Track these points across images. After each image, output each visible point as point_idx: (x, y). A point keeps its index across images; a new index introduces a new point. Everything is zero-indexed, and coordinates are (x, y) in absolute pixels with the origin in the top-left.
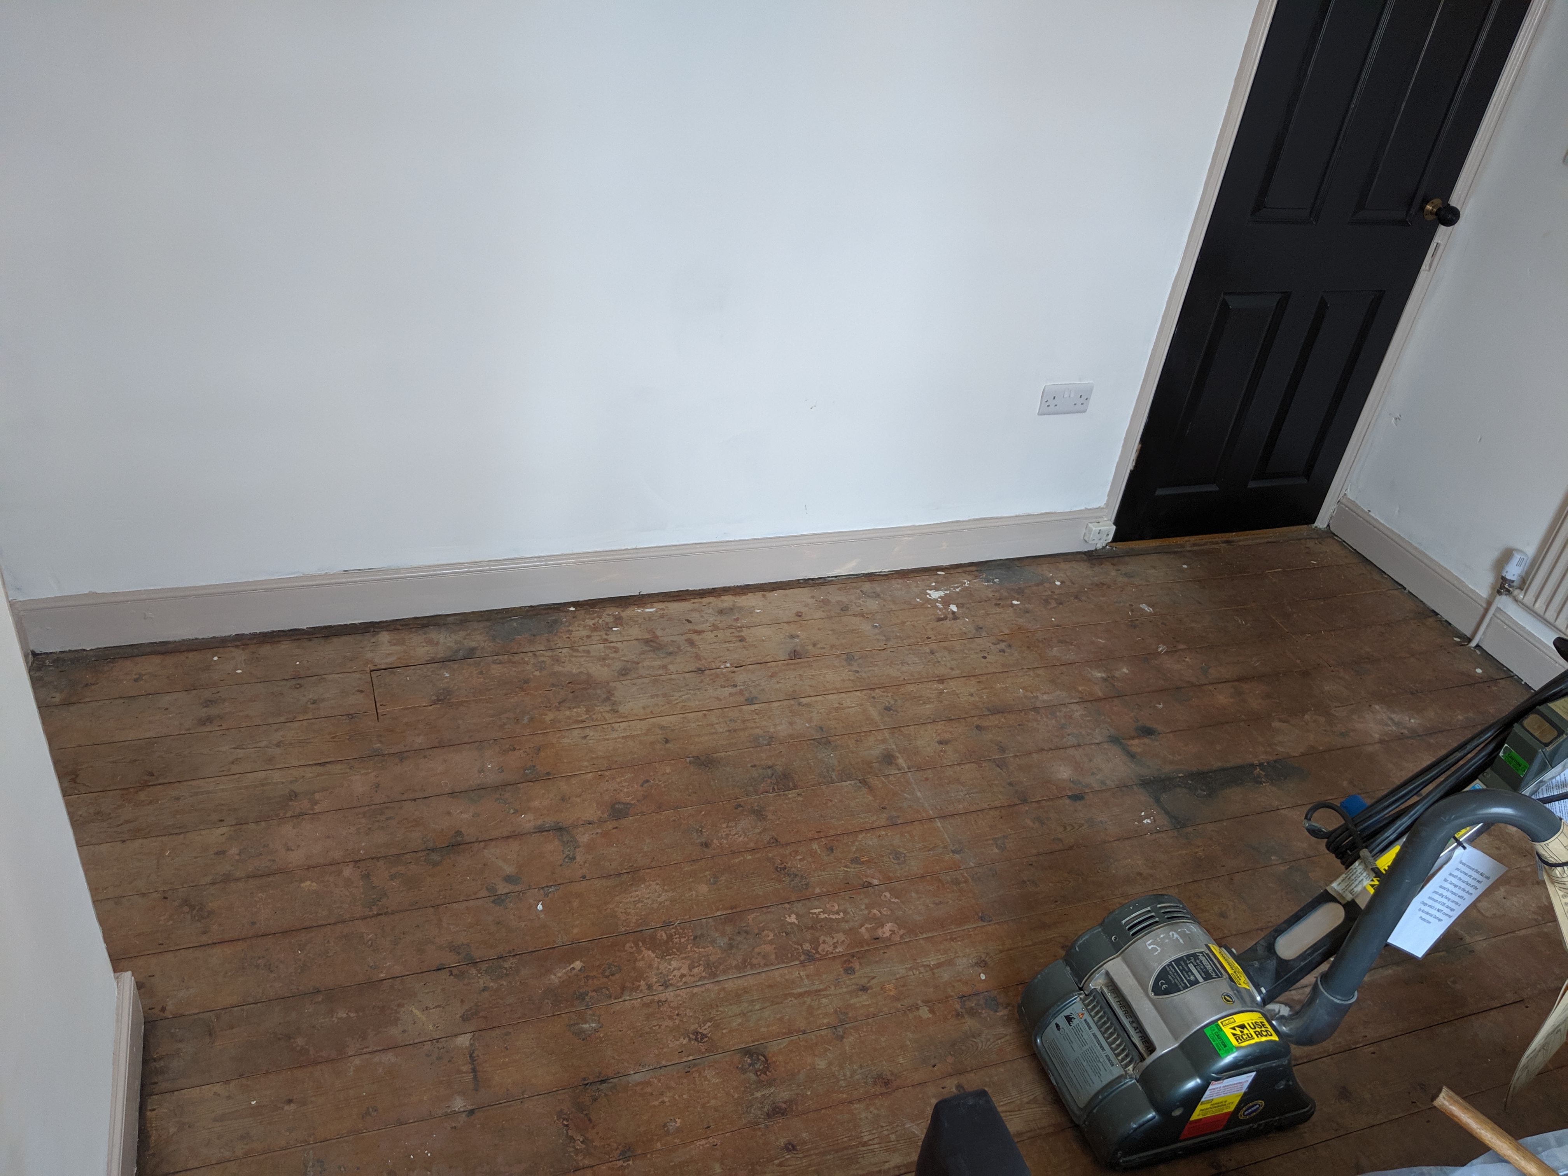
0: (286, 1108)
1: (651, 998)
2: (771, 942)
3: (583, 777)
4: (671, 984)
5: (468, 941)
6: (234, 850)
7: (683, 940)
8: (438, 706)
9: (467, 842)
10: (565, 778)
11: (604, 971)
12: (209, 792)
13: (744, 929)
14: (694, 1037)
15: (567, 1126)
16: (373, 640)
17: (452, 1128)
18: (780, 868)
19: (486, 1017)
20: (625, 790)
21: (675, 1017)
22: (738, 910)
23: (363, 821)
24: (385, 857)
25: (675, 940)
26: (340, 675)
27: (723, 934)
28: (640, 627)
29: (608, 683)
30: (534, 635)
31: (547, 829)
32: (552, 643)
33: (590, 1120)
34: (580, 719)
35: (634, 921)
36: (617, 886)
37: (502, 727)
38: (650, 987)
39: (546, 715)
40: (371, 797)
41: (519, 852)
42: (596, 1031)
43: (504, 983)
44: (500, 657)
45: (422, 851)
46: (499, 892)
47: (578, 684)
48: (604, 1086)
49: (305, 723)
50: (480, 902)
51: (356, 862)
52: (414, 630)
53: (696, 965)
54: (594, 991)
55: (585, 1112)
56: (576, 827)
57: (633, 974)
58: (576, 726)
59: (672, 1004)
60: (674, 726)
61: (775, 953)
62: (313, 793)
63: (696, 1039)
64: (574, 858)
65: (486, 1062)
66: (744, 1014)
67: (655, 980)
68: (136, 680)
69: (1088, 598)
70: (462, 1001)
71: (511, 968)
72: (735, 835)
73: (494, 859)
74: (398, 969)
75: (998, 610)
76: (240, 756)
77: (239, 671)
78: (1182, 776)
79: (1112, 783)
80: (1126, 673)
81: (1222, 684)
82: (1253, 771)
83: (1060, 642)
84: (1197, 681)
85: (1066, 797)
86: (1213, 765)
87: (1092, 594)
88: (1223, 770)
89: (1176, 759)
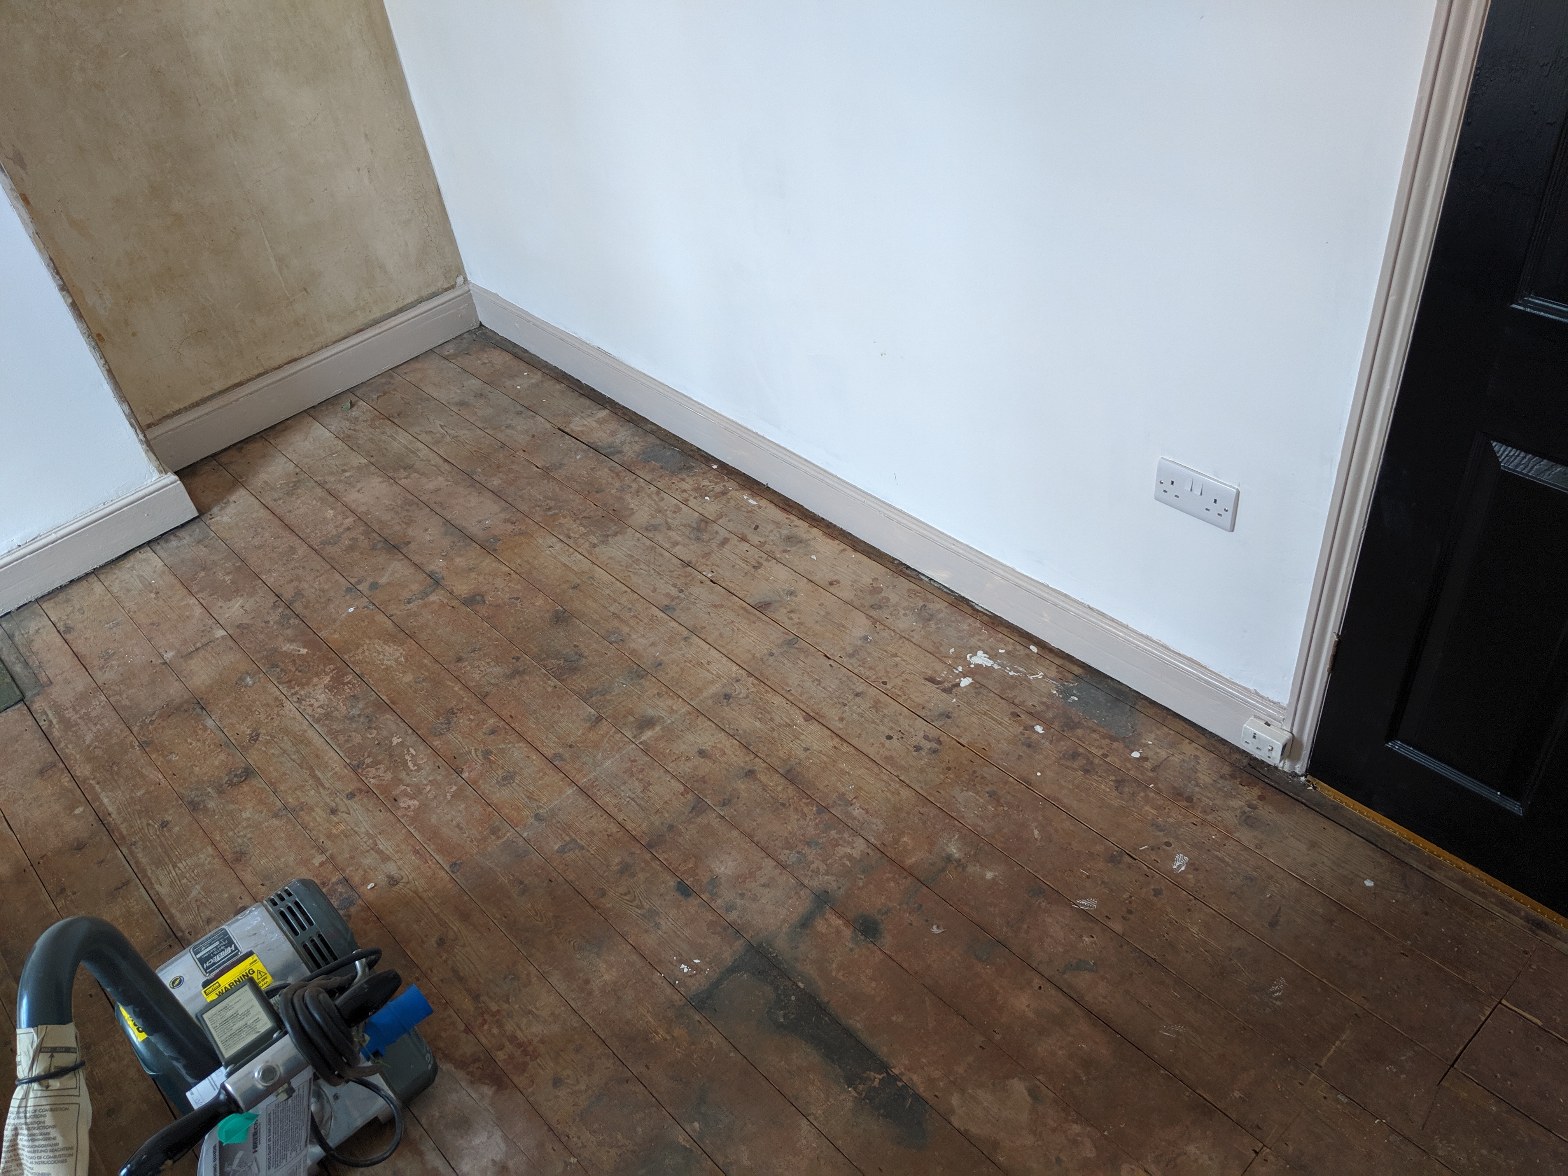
1: (285, 699)
2: (365, 738)
3: (503, 567)
4: (301, 703)
5: (307, 595)
7: (348, 690)
8: (540, 471)
9: (402, 551)
10: (495, 560)
11: (302, 666)
12: (394, 440)
13: (374, 718)
14: (254, 735)
15: (163, 708)
16: (594, 412)
17: (151, 661)
18: (453, 711)
19: (242, 634)
20: (499, 592)
21: (270, 718)
22: (393, 707)
23: (400, 503)
24: (370, 527)
25: (346, 686)
26: (544, 420)
27: (363, 709)
28: (722, 508)
29: (629, 526)
30: (661, 467)
31: (434, 577)
32: (658, 480)
34: (572, 535)
35: (358, 659)
36: (391, 635)
37: (536, 506)
38: (295, 694)
40: (424, 493)
41: (403, 575)
42: (246, 685)
43: (275, 627)
44: (619, 467)
46: (358, 586)
47: (616, 515)
48: (198, 710)
49: (484, 434)
50: (345, 583)
51: (359, 519)
52: (621, 419)
53: (326, 707)
54: (282, 669)
56: (444, 589)
57: (304, 680)
58: (561, 538)
59: (281, 711)
60: (599, 583)
61: (354, 745)
64: (410, 603)
66: (284, 752)
67: (303, 693)
69: (1133, 794)
70: (253, 618)
71: (291, 624)
72: (480, 670)
73: (390, 569)
74: (271, 581)
75: (1007, 720)
76: (435, 431)
77: (519, 387)
78: (799, 987)
79: (735, 917)
80: (983, 878)
81: (1060, 994)
82: (870, 1070)
83: (991, 794)
84: (1041, 962)
85: (679, 880)
86: (851, 1019)
87: (1146, 796)
88: (849, 1033)
89: (834, 974)
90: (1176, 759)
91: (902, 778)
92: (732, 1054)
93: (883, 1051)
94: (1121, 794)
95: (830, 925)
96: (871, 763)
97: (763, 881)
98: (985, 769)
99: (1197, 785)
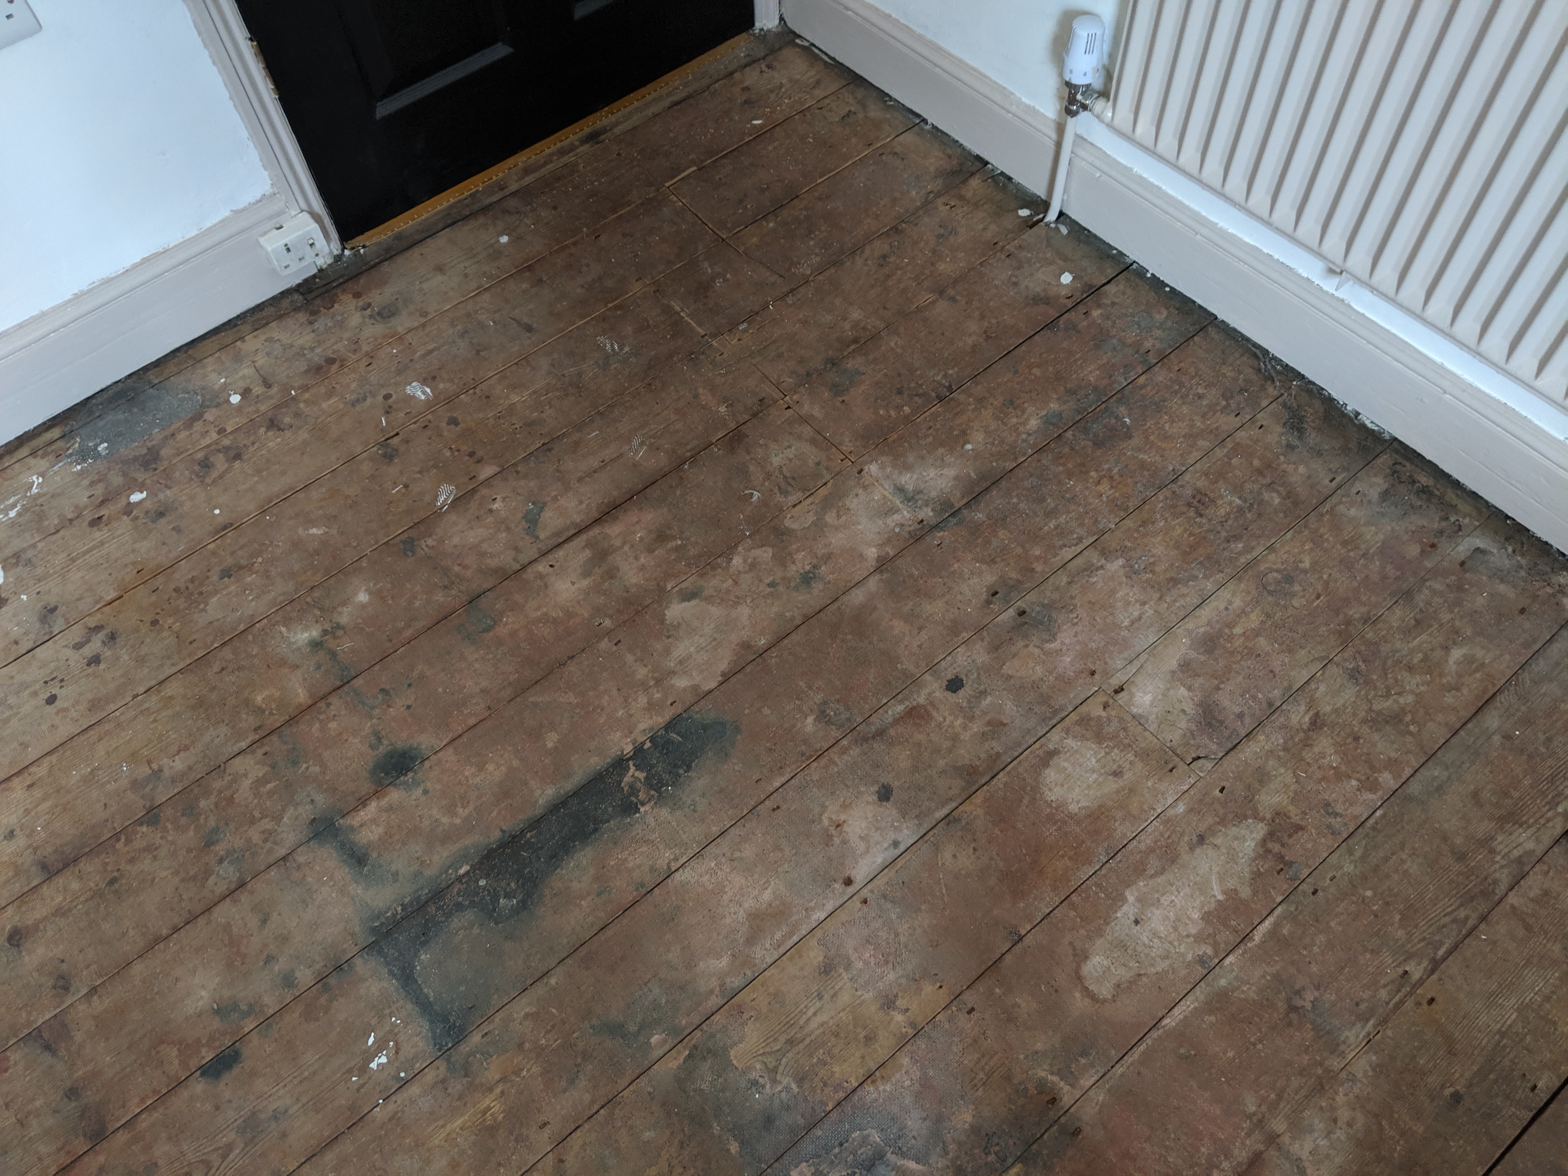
69: (297, 415)
75: (98, 535)
78: (467, 873)
79: (308, 972)
80: (363, 606)
81: (566, 546)
82: (621, 781)
83: (226, 573)
84: (515, 559)
85: (198, 1073)
86: (536, 802)
87: (305, 401)
88: (557, 806)
89: (458, 821)
90: (261, 360)
91: (142, 690)
92: (553, 981)
93: (596, 763)
94: (291, 427)
95: (374, 821)
96: (92, 732)
97: (253, 922)
98: (177, 576)
99: (312, 349)
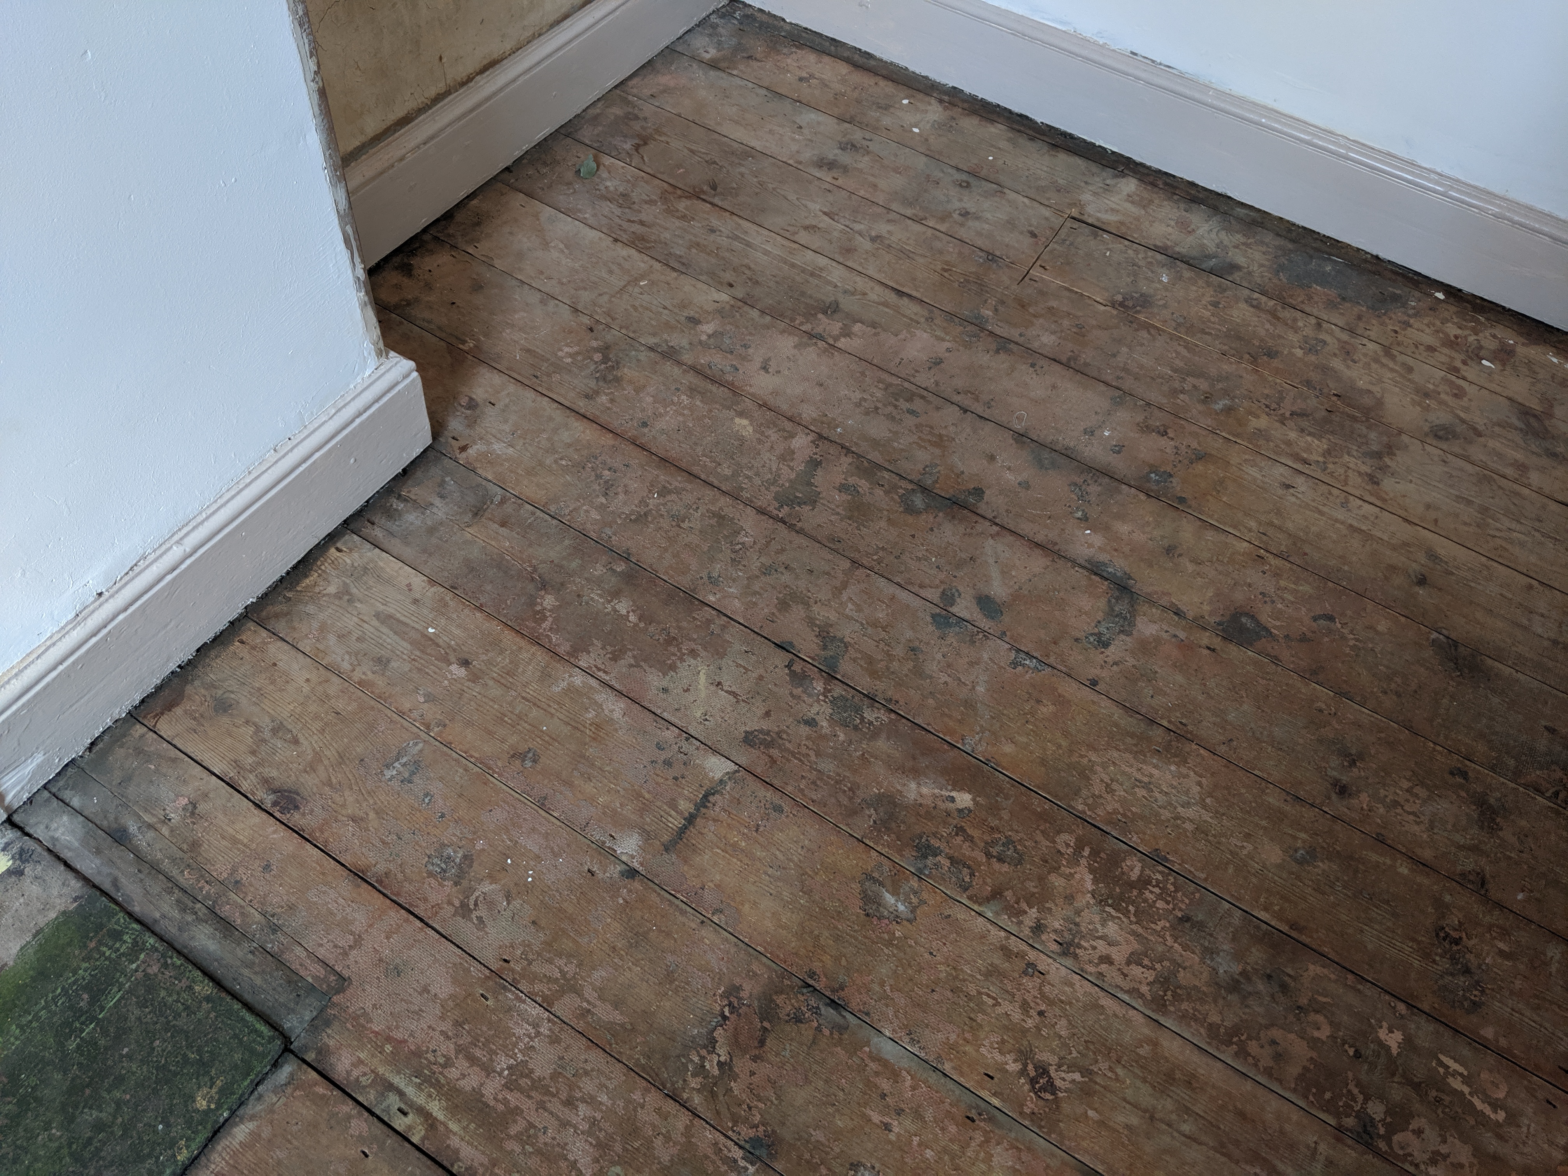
0: (454, 668)
1: (1026, 948)
2: (1314, 1043)
3: (1230, 539)
4: (1076, 956)
5: (852, 641)
6: (708, 328)
7: (1160, 904)
8: (1115, 312)
9: (979, 511)
10: (1199, 523)
11: (994, 843)
12: (748, 244)
13: (1286, 978)
14: (1032, 1073)
15: (725, 1018)
16: (1108, 182)
17: (589, 871)
18: (1447, 935)
19: (773, 761)
20: (1280, 606)
21: (1033, 1013)
22: (1303, 938)
23: (879, 394)
24: (859, 456)
25: (1147, 893)
26: (1026, 200)
27: (1238, 956)
28: (1533, 384)
29: (1400, 432)
30: (1344, 299)
31: (1105, 574)
32: (1361, 325)
33: (762, 1043)
34: (1305, 455)
35: (1109, 808)
36: (1132, 735)
37: (1174, 392)
38: (1038, 928)
39: (1257, 417)
40: (917, 371)
41: (1035, 576)
42: (897, 919)
43: (842, 737)
44: (1264, 299)
45: (911, 481)
46: (954, 610)
47: (1349, 405)
48: (829, 1012)
49: (930, 232)
50: (916, 602)
51: (820, 436)
52: (1176, 197)
53: (1146, 962)
54: (950, 858)
55: (766, 1024)
56: (1152, 603)
57: (1031, 886)
58: (1290, 463)
59: (1047, 989)
60: (1458, 568)
61: (1304, 1068)
62: (855, 321)
63: (1033, 1081)
64: (1106, 645)
65: (714, 820)
66: (1152, 1118)
67: (1057, 925)
68: (801, 79)
70: (768, 714)
71: (871, 723)
72: (1409, 813)
73: (991, 561)
74: (735, 607)
76: (821, 225)
77: (916, 130)
